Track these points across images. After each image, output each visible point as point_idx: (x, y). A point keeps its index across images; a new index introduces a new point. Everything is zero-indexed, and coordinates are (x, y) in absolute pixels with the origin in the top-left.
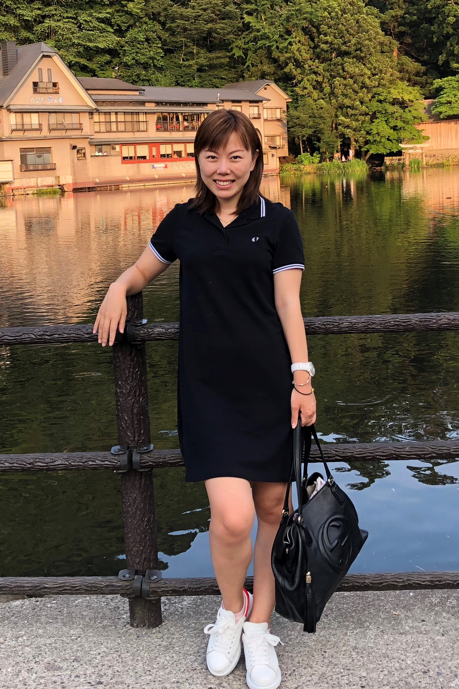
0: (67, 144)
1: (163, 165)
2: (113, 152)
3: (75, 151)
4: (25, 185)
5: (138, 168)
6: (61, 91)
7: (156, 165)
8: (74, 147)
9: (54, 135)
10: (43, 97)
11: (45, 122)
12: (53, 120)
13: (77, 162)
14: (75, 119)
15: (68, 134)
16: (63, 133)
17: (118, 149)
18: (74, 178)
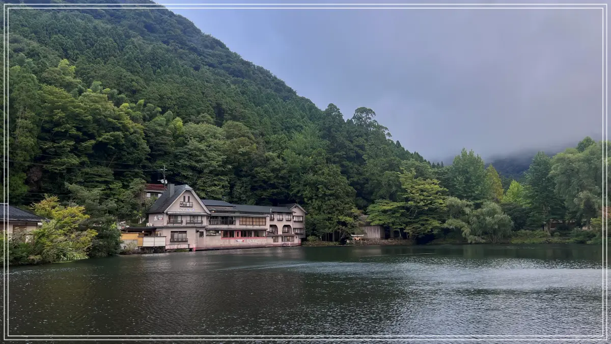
0: (194, 231)
1: (242, 240)
2: (217, 234)
3: (199, 233)
4: (172, 248)
5: (229, 241)
6: (194, 206)
7: (238, 240)
8: (197, 231)
9: (188, 225)
10: (184, 208)
11: (184, 220)
12: (188, 219)
13: (198, 238)
14: (200, 219)
15: (195, 225)
16: (193, 225)
17: (220, 232)
18: (197, 245)
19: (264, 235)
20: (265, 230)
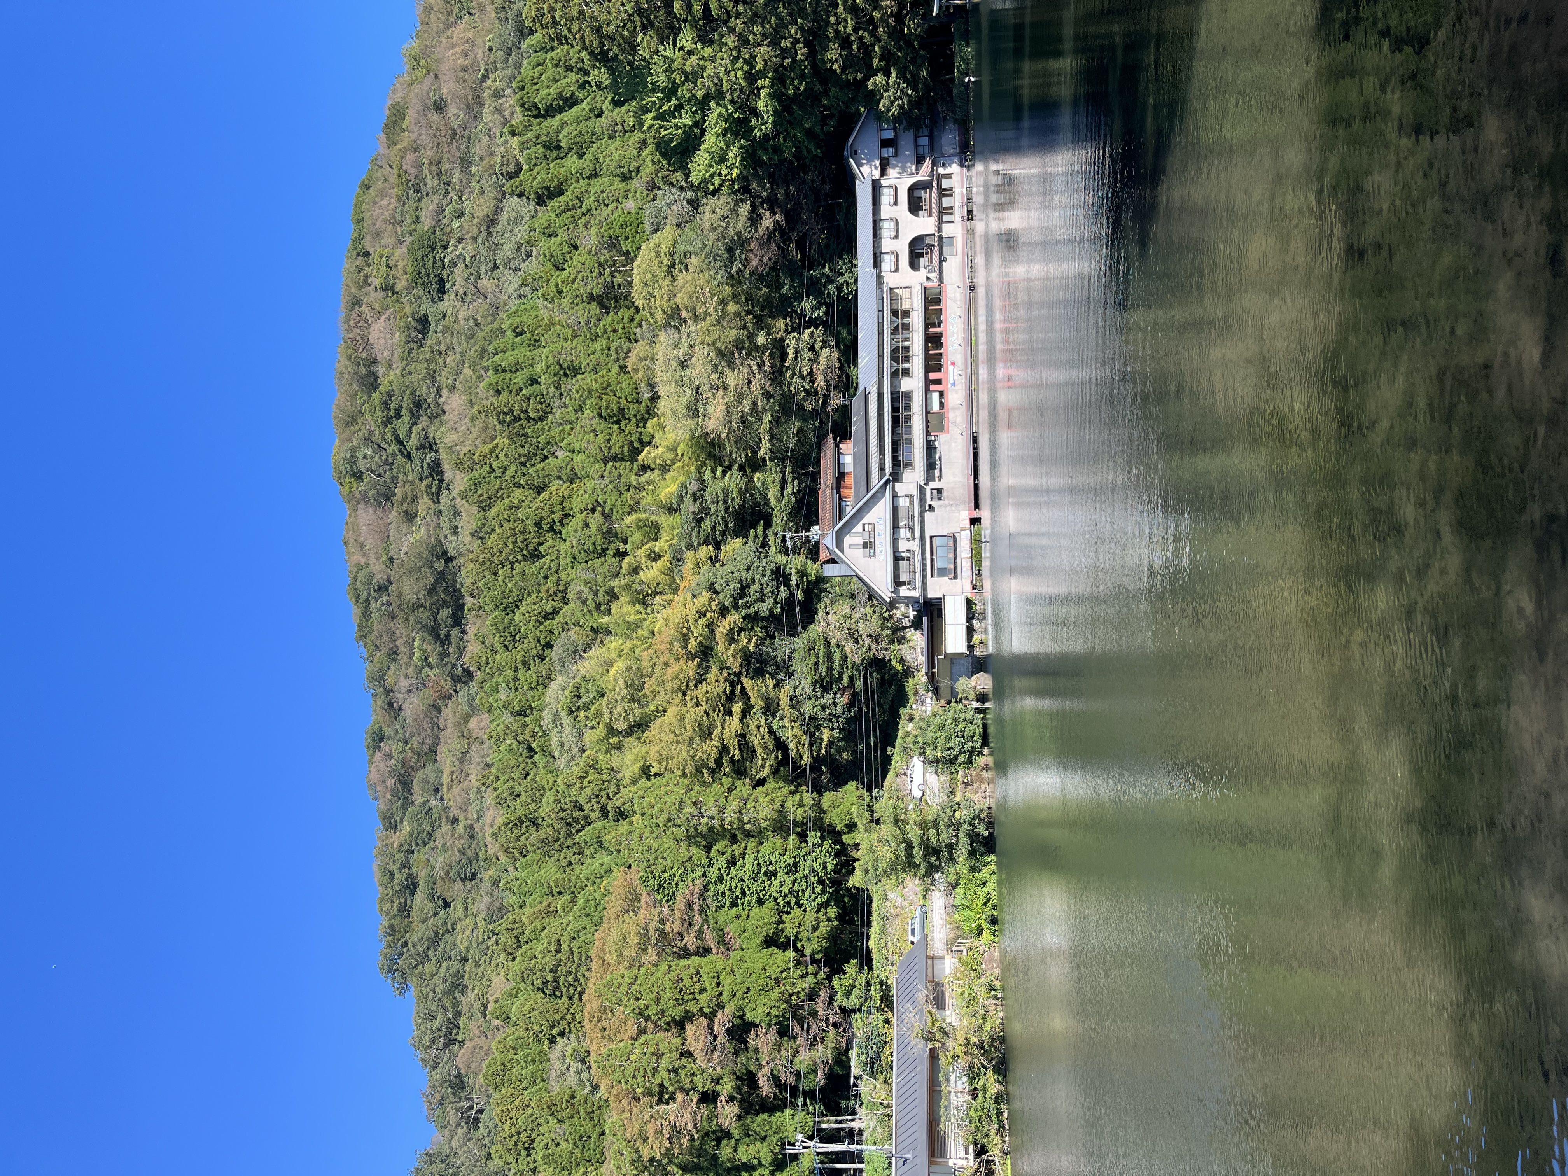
0: (927, 515)
1: (951, 367)
2: (937, 446)
3: (935, 503)
4: (970, 573)
5: (954, 409)
7: (951, 381)
8: (931, 507)
9: (917, 534)
10: (879, 545)
11: (903, 545)
12: (901, 533)
15: (916, 514)
16: (917, 520)
17: (930, 438)
18: (961, 507)
19: (939, 288)
20: (925, 288)
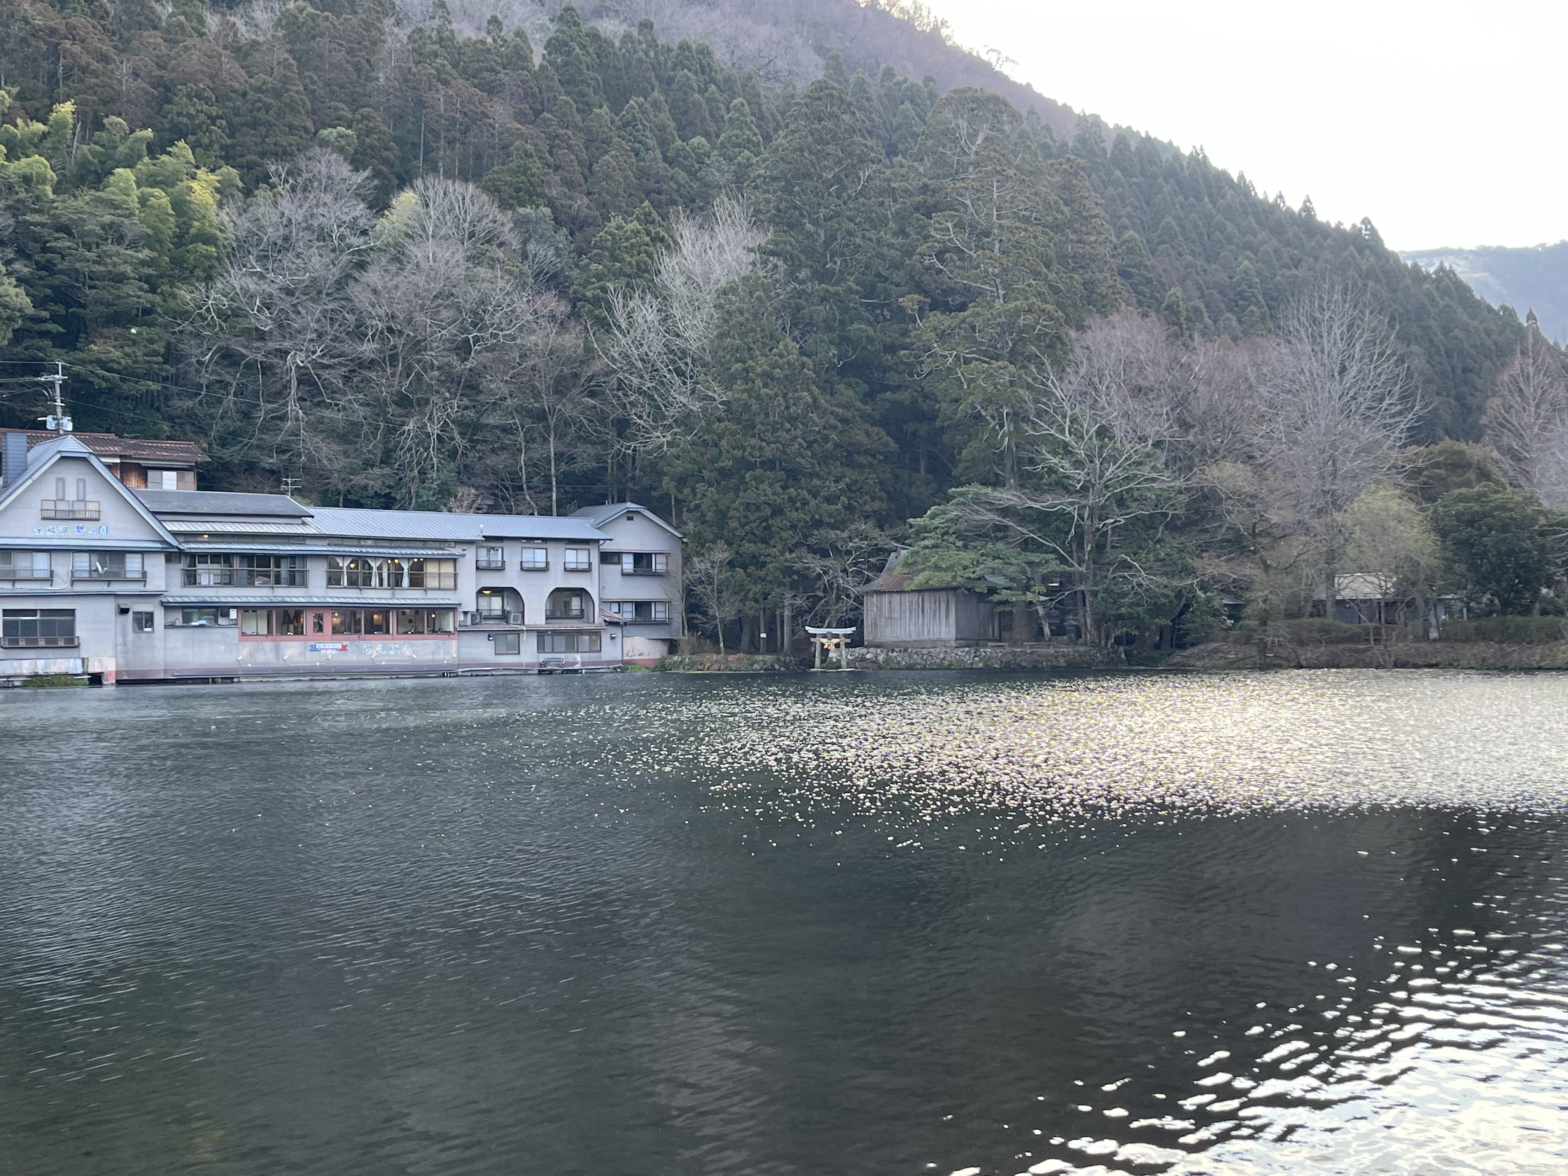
0: (109, 607)
1: (338, 646)
2: (222, 621)
3: (130, 617)
4: (8, 672)
5: (277, 650)
6: (104, 516)
7: (323, 646)
8: (124, 611)
9: (79, 588)
10: (61, 526)
11: (63, 567)
12: (83, 562)
13: (131, 636)
14: (133, 564)
15: (116, 588)
16: (103, 588)
17: (233, 614)
18: (122, 662)
19: (451, 629)
20: (453, 609)
